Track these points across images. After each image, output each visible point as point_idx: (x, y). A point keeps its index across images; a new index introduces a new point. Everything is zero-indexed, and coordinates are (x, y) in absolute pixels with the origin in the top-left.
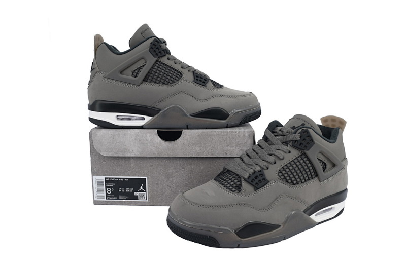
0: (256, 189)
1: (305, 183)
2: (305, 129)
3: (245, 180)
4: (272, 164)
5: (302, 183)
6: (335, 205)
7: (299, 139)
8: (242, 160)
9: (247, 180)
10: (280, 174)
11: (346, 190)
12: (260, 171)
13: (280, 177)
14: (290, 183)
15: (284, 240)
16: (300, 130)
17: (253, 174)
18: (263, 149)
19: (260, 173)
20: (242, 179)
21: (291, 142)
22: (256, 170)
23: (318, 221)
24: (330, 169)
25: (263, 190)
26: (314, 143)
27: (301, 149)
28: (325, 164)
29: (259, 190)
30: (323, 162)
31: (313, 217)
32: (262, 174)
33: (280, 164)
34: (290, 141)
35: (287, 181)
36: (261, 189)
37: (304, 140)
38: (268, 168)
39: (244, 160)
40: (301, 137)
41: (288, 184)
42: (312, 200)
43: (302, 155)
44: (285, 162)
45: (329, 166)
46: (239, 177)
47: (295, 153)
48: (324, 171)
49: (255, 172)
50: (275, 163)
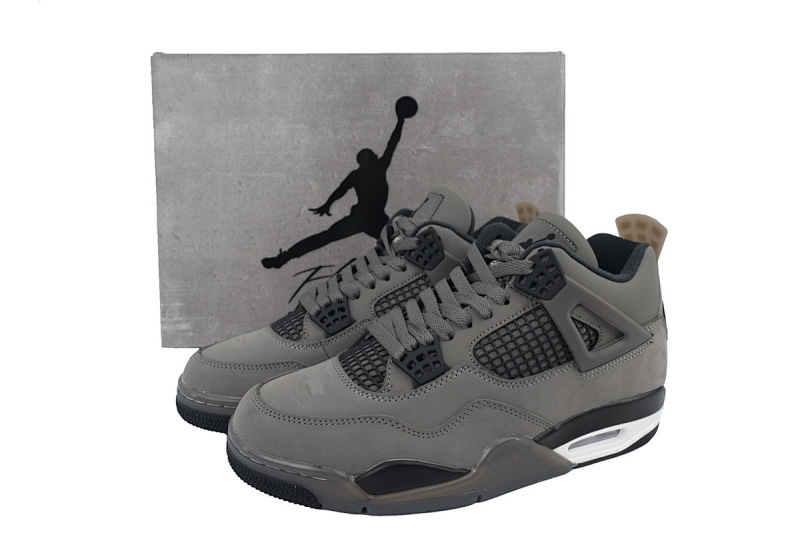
0: (417, 384)
1: (540, 375)
2: (545, 248)
3: (394, 362)
4: (461, 327)
5: (532, 374)
6: (625, 425)
7: (531, 271)
8: (405, 315)
9: (400, 363)
10: (480, 352)
11: (661, 390)
12: (433, 343)
13: (478, 358)
14: (501, 375)
15: (478, 501)
16: (535, 251)
17: (414, 349)
18: (454, 290)
19: (431, 348)
20: (390, 360)
21: (513, 278)
22: (422, 341)
23: (575, 460)
24: (610, 343)
25: (433, 389)
26: (564, 283)
27: (534, 296)
28: (595, 331)
29: (423, 388)
30: (588, 328)
31: (563, 451)
32: (434, 351)
33: (481, 329)
34: (511, 276)
35: (494, 370)
36: (428, 385)
37: (542, 274)
38: (451, 338)
39: (410, 315)
40: (534, 267)
41: (496, 377)
42: (560, 413)
43: (536, 309)
44: (494, 324)
45: (604, 336)
46: (384, 354)
47: (518, 305)
48: (591, 348)
49: (418, 345)
50: (470, 326)
